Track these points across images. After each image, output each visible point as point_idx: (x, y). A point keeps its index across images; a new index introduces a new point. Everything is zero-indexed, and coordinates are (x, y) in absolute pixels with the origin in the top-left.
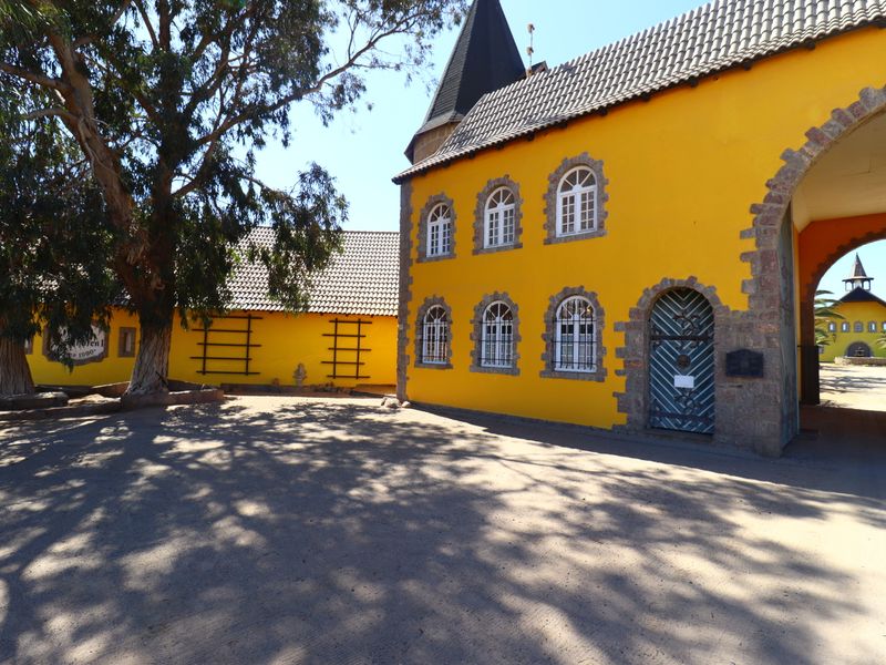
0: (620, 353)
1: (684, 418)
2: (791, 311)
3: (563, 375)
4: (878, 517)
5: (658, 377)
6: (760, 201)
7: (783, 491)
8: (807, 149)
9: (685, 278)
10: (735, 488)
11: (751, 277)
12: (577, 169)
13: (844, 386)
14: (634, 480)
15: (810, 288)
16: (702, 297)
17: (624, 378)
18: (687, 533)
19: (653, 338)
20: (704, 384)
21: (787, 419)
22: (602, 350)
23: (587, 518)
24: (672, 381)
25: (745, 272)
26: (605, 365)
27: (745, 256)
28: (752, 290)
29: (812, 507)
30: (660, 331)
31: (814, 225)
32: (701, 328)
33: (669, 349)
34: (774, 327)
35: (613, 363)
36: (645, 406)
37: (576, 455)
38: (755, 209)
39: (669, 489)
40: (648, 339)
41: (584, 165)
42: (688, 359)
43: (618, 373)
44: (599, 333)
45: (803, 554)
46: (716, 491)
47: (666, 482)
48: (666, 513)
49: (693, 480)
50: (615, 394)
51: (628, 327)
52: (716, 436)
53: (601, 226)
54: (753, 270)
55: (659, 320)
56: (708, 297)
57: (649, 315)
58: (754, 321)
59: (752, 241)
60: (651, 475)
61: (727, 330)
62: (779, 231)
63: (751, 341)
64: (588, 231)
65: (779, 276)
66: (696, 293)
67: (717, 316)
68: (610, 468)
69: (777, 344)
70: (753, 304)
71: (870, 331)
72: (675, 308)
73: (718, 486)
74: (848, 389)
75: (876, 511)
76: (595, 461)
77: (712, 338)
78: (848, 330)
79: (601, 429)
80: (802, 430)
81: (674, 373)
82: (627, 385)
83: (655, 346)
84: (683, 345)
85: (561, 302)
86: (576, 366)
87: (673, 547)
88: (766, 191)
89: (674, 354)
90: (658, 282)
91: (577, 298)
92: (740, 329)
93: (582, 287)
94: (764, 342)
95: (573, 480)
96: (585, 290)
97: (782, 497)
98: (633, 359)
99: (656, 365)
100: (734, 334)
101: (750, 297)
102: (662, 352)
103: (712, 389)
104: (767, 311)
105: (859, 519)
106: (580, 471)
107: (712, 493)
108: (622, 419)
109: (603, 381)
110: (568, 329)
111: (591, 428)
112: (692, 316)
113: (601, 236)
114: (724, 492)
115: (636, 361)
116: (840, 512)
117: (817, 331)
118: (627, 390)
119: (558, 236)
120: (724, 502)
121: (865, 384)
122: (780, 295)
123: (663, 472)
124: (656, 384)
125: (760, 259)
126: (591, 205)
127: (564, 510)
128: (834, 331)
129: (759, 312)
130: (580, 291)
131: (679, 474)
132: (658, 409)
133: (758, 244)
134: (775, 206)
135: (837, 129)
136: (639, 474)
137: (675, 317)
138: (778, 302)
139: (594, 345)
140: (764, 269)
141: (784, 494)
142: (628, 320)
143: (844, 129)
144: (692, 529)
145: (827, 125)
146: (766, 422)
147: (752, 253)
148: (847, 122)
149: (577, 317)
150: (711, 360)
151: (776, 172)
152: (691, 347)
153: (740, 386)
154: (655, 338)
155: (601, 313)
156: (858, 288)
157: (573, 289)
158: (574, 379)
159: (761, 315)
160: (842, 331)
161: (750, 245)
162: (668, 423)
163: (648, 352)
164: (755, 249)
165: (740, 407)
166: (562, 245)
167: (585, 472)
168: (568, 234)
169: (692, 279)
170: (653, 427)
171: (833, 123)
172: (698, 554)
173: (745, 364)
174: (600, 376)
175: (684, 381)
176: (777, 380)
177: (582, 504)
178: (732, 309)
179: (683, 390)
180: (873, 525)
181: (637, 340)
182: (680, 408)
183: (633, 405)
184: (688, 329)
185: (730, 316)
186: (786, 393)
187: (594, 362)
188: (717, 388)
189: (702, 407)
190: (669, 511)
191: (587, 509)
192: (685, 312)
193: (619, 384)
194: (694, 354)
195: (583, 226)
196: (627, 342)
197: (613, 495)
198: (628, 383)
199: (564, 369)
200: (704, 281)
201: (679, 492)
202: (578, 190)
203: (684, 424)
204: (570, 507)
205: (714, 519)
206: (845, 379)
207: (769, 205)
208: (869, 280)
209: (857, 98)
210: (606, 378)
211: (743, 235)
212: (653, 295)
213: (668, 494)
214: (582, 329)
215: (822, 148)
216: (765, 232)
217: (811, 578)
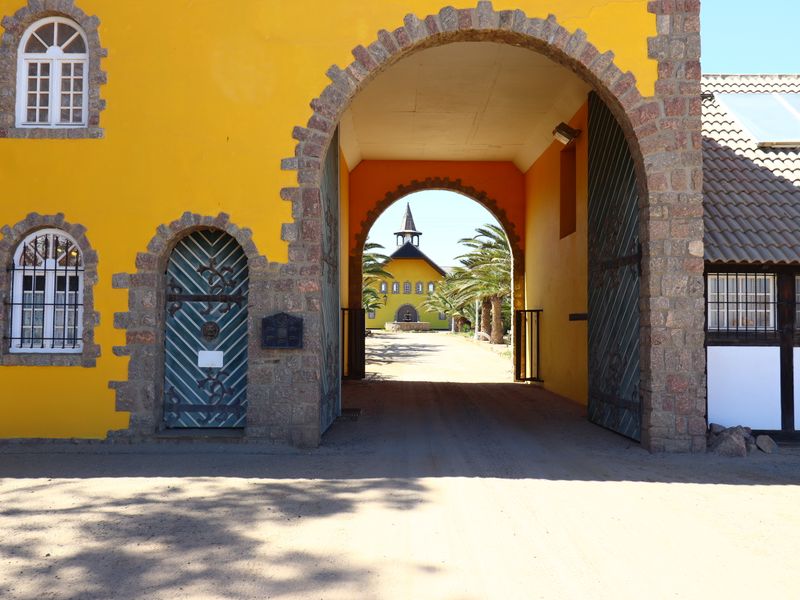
0: (120, 320)
1: (209, 409)
2: (334, 265)
3: (25, 359)
4: (404, 498)
5: (178, 355)
6: (304, 125)
7: (317, 487)
8: (353, 71)
9: (214, 214)
10: (265, 494)
11: (292, 221)
12: (56, 20)
13: (390, 356)
14: (132, 510)
15: (359, 240)
16: (235, 243)
17: (127, 359)
18: (197, 567)
19: (171, 298)
20: (236, 361)
21: (327, 398)
22: (92, 316)
23: (50, 584)
24: (195, 358)
25: (285, 213)
26: (97, 340)
27: (286, 193)
28: (292, 237)
29: (344, 500)
30: (181, 289)
31: (365, 164)
32: (233, 284)
33: (192, 315)
34: (315, 285)
35: (109, 336)
36: (157, 399)
37: (43, 487)
38: (297, 133)
39: (182, 511)
40: (163, 300)
41: (68, 17)
42: (216, 328)
43: (117, 351)
44: (88, 290)
45: (327, 559)
46: (242, 503)
47: (177, 504)
48: (173, 546)
49: (213, 494)
50: (112, 385)
51: (134, 281)
52: (248, 430)
53: (94, 121)
54: (294, 211)
55: (179, 273)
56: (242, 244)
57: (165, 264)
58: (295, 278)
59: (294, 174)
60: (159, 498)
61: (263, 287)
62: (323, 165)
63: (291, 303)
64: (71, 125)
65: (322, 220)
66: (228, 237)
67: (252, 269)
68: (98, 498)
69: (318, 306)
70: (295, 253)
71: (418, 292)
72: (201, 257)
73: (244, 494)
74: (395, 358)
75: (402, 492)
76: (72, 492)
77: (245, 298)
78: (397, 292)
79: (89, 441)
80: (343, 410)
81: (198, 347)
82: (130, 368)
83: (173, 310)
84: (211, 308)
85: (23, 237)
86: (48, 343)
87: (178, 591)
88: (310, 113)
89: (198, 320)
90: (179, 217)
91: (51, 232)
92: (278, 286)
93: (61, 215)
94: (304, 305)
95: (32, 528)
96: (66, 220)
97: (315, 496)
98: (140, 329)
99: (174, 337)
100: (272, 294)
101: (290, 246)
102: (182, 319)
103: (245, 368)
104: (309, 264)
105: (386, 504)
106: (47, 512)
107: (235, 506)
108: (122, 421)
109: (93, 364)
110: (34, 283)
111: (72, 441)
112: (223, 269)
113: (93, 136)
114: (250, 501)
115: (146, 333)
116: (370, 501)
117: (368, 291)
118: (131, 377)
119: (18, 125)
120: (249, 515)
121: (409, 352)
122: (322, 245)
123: (175, 490)
124: (173, 364)
125: (302, 198)
126: (79, 84)
127: (10, 580)
128: (385, 292)
129: (299, 266)
130: (57, 222)
131: (197, 488)
132: (175, 401)
133: (300, 180)
134: (320, 133)
135: (382, 55)
136: (140, 500)
137: (200, 268)
138: (320, 255)
139: (80, 310)
140: (306, 212)
141: (318, 490)
142: (134, 271)
143: (389, 56)
144: (206, 560)
145: (373, 47)
146: (304, 405)
147: (293, 189)
148: (392, 49)
149: (51, 263)
150: (245, 328)
151: (320, 92)
152: (221, 311)
153: (276, 362)
154: (172, 297)
155: (92, 258)
156: (408, 243)
157: (45, 218)
158: (45, 364)
159: (302, 269)
160: (393, 292)
161: (291, 179)
162: (190, 419)
163: (163, 318)
164: (296, 185)
165: (276, 387)
166: (25, 142)
167: (55, 512)
168: (37, 124)
169: (223, 217)
170: (168, 428)
171: (380, 46)
172: (210, 592)
173: (283, 332)
174: (89, 359)
175: (211, 359)
176: (319, 350)
177: (44, 564)
178: (270, 260)
179: (209, 371)
180: (400, 508)
181: (147, 300)
182: (204, 396)
183: (140, 398)
184: (217, 286)
185: (267, 269)
186: (328, 366)
187: (79, 336)
188: (250, 366)
189: (232, 392)
190: (178, 542)
191: (50, 570)
192: (214, 262)
193: (116, 368)
194: (224, 321)
195: (65, 115)
196: (131, 304)
197: (98, 539)
198: (132, 367)
199: (27, 349)
200: (237, 223)
201: (195, 514)
202: (55, 55)
203: (209, 418)
204: (22, 573)
205: (232, 540)
206: (393, 347)
207: (314, 131)
208: (418, 234)
209: (402, 24)
210: (98, 360)
211: (285, 165)
212: (171, 235)
213: (179, 518)
214: (60, 283)
215: (368, 73)
216: (308, 165)
217: (334, 584)
